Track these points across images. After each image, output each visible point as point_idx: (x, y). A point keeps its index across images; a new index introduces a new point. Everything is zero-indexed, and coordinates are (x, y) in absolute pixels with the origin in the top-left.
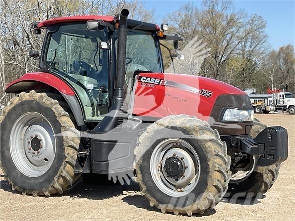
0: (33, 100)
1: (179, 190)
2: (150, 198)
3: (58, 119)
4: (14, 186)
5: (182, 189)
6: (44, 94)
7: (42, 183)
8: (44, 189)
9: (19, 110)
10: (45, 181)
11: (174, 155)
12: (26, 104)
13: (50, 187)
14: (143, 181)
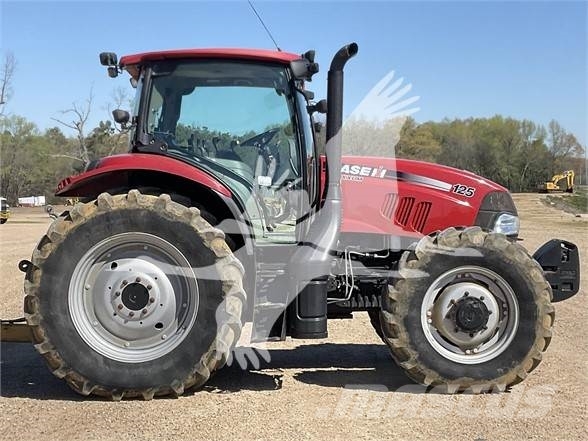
0: (138, 210)
1: (468, 352)
2: (426, 371)
3: (207, 244)
4: (90, 386)
5: (475, 350)
6: (166, 197)
7: (169, 371)
8: (176, 381)
9: (98, 230)
10: (178, 365)
11: (466, 294)
12: (118, 218)
13: (190, 377)
14: (411, 343)
